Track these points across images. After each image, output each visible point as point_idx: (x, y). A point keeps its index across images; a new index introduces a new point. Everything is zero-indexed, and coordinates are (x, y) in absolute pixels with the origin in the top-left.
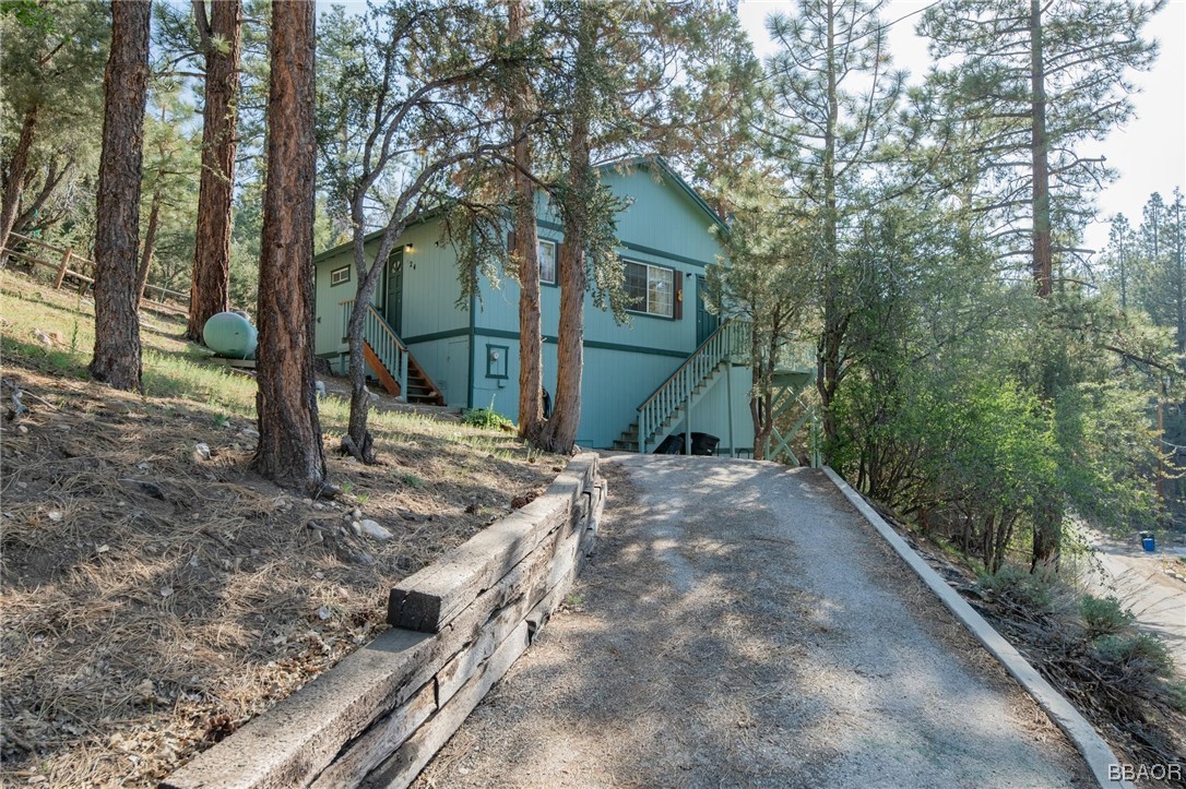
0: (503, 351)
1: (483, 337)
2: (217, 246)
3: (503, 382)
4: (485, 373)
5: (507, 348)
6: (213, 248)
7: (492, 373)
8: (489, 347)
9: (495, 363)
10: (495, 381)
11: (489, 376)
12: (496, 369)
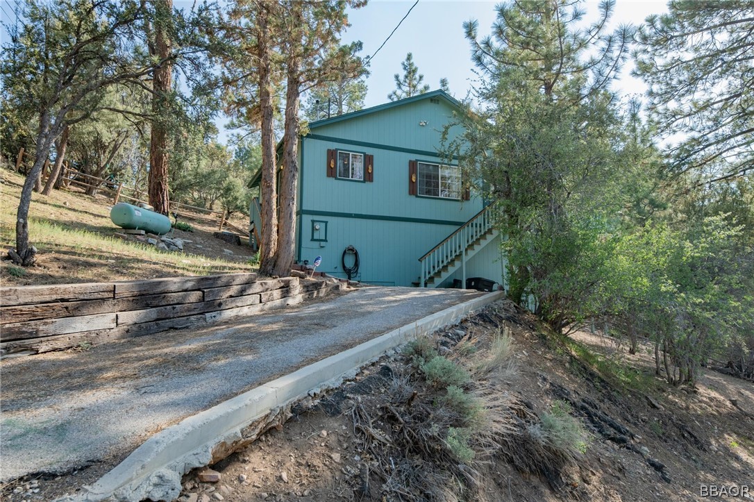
0: (324, 224)
1: (309, 216)
2: (158, 171)
3: (323, 244)
4: (311, 238)
5: (326, 223)
6: (156, 173)
7: (315, 238)
8: (313, 222)
9: (318, 232)
10: (317, 243)
11: (313, 240)
12: (319, 235)
